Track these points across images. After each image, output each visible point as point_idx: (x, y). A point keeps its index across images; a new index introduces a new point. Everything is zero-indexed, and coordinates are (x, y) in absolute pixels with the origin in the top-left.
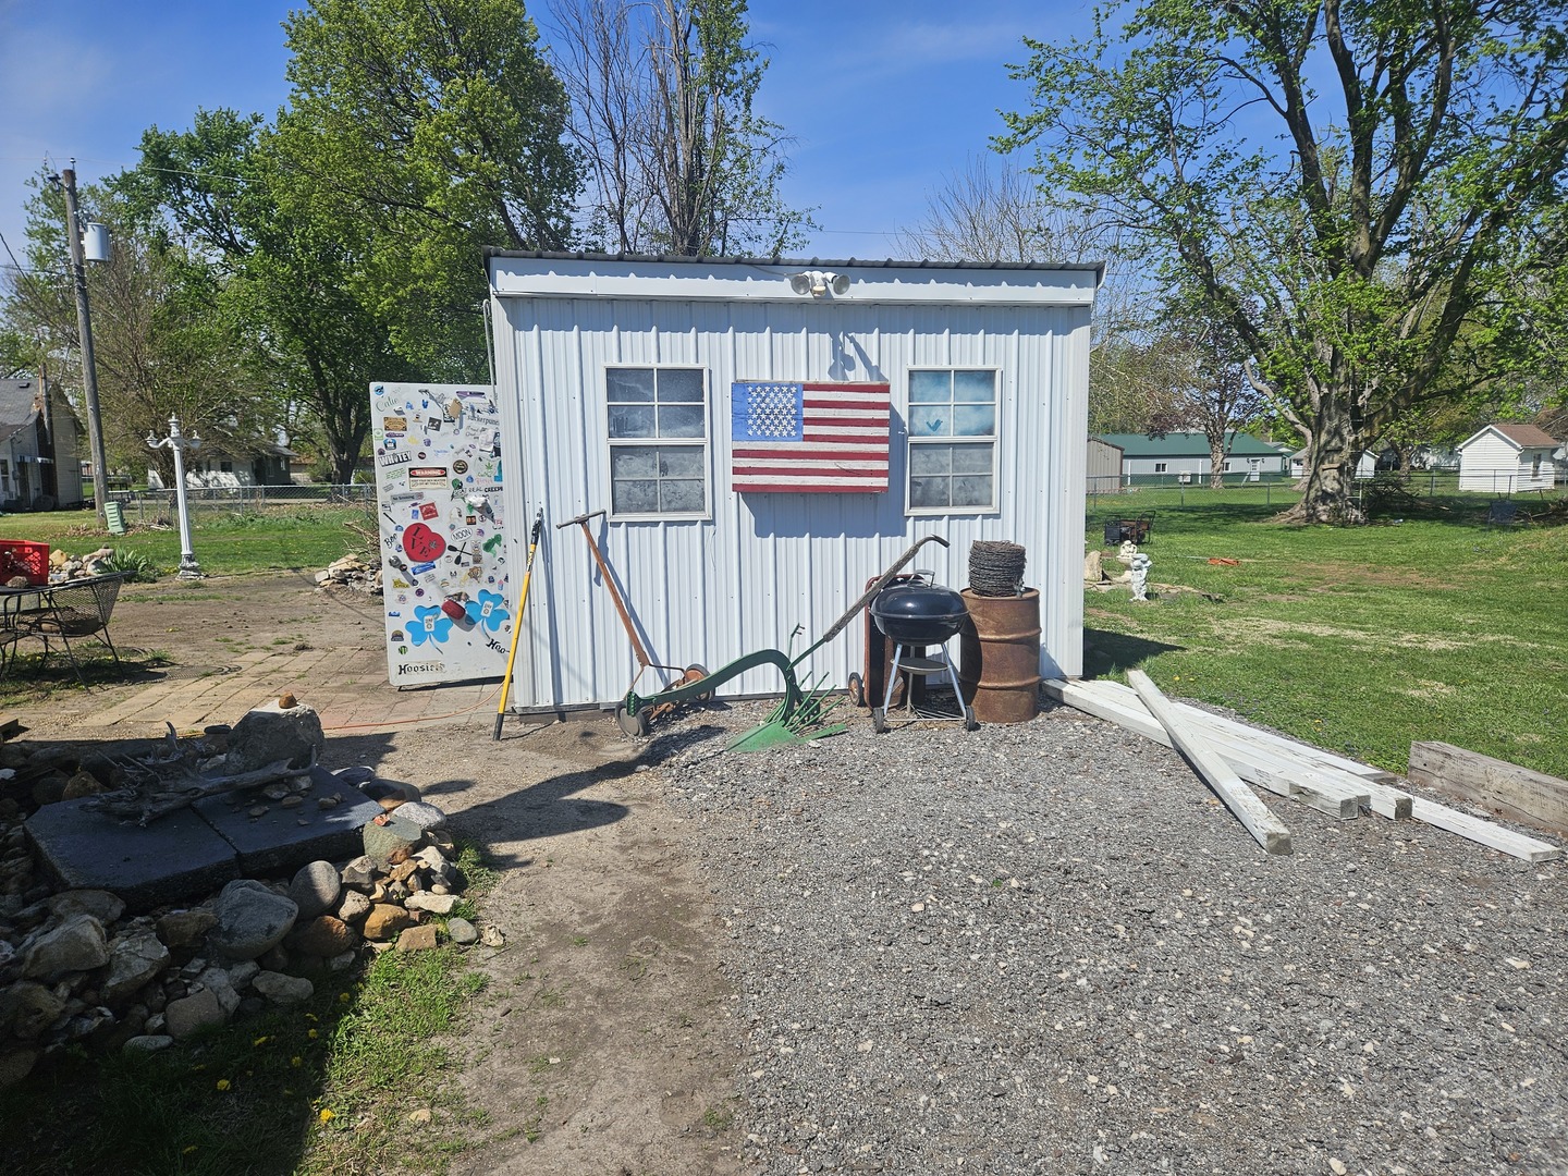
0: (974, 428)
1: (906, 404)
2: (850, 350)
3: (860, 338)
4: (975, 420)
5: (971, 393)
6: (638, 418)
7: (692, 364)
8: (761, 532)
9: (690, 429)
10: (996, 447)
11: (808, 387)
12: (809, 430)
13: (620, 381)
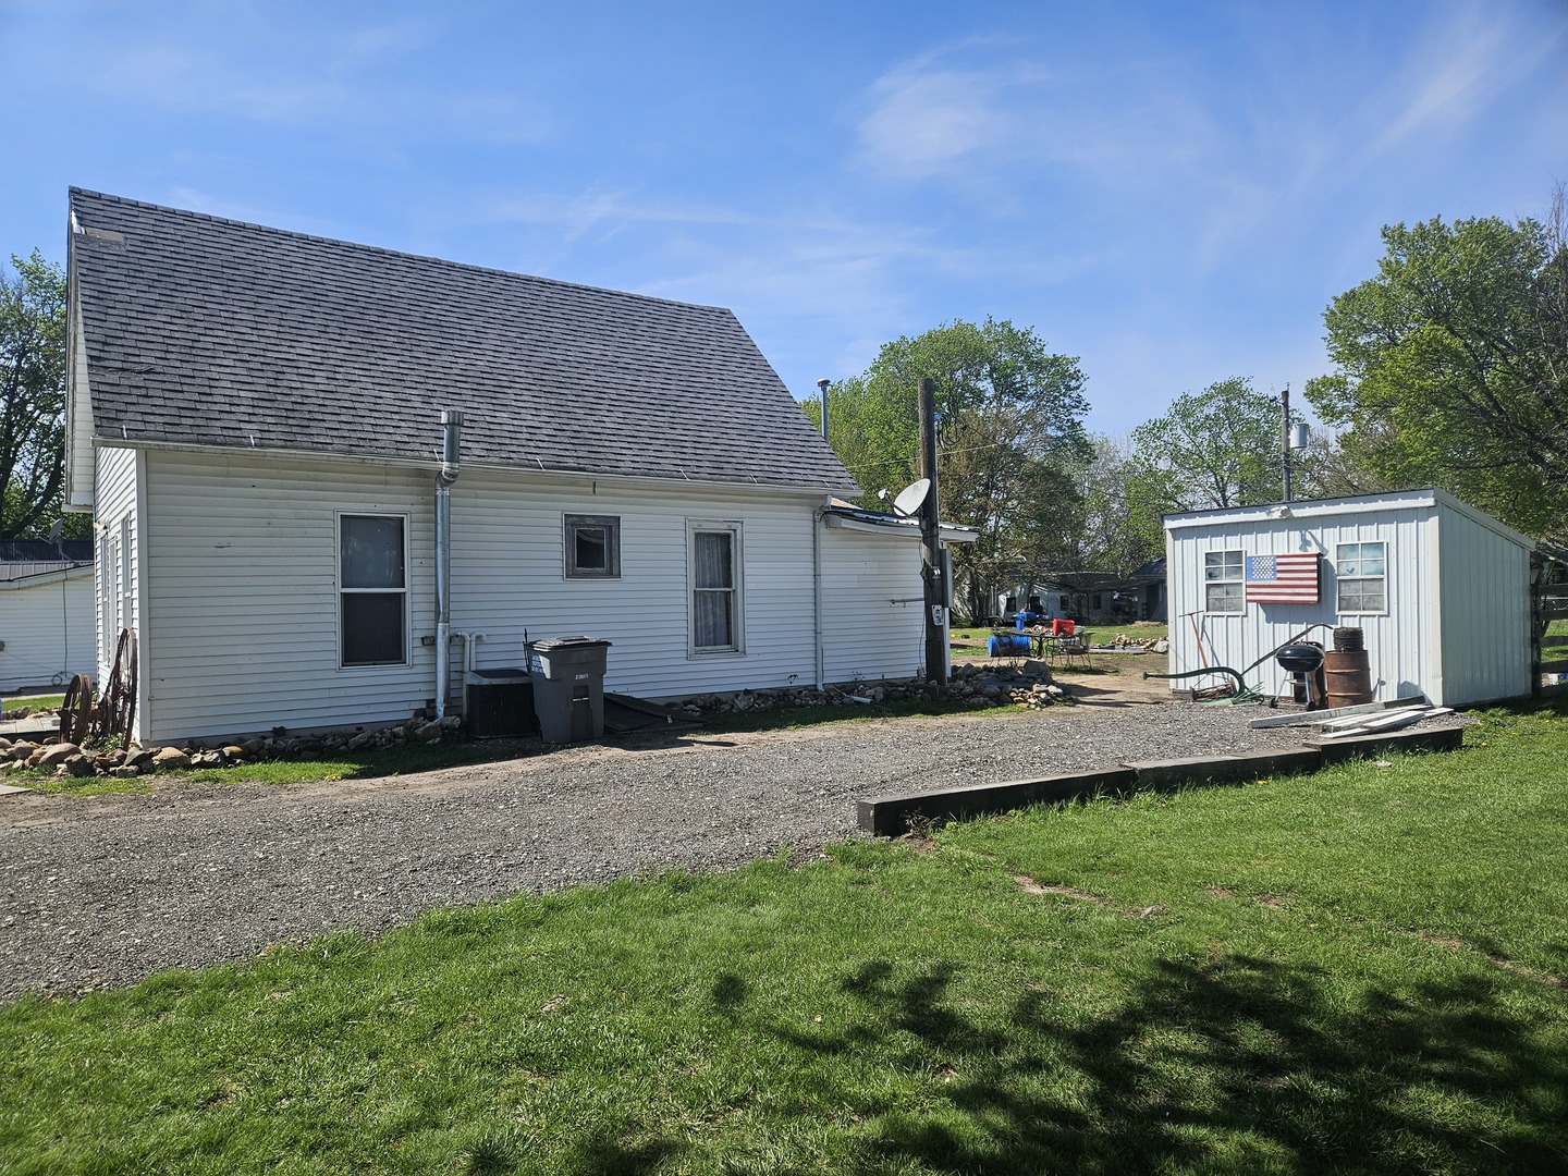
0: (1372, 571)
1: (1336, 561)
2: (1308, 537)
3: (1313, 532)
4: (1373, 567)
5: (1369, 555)
6: (1216, 572)
7: (1239, 549)
8: (1268, 621)
9: (1237, 576)
10: (1385, 580)
11: (1279, 557)
12: (1279, 575)
13: (1211, 558)
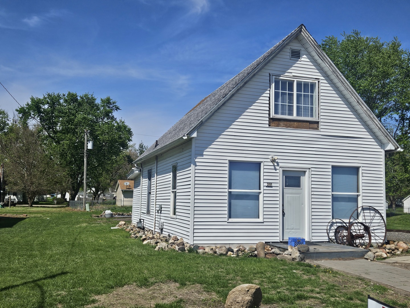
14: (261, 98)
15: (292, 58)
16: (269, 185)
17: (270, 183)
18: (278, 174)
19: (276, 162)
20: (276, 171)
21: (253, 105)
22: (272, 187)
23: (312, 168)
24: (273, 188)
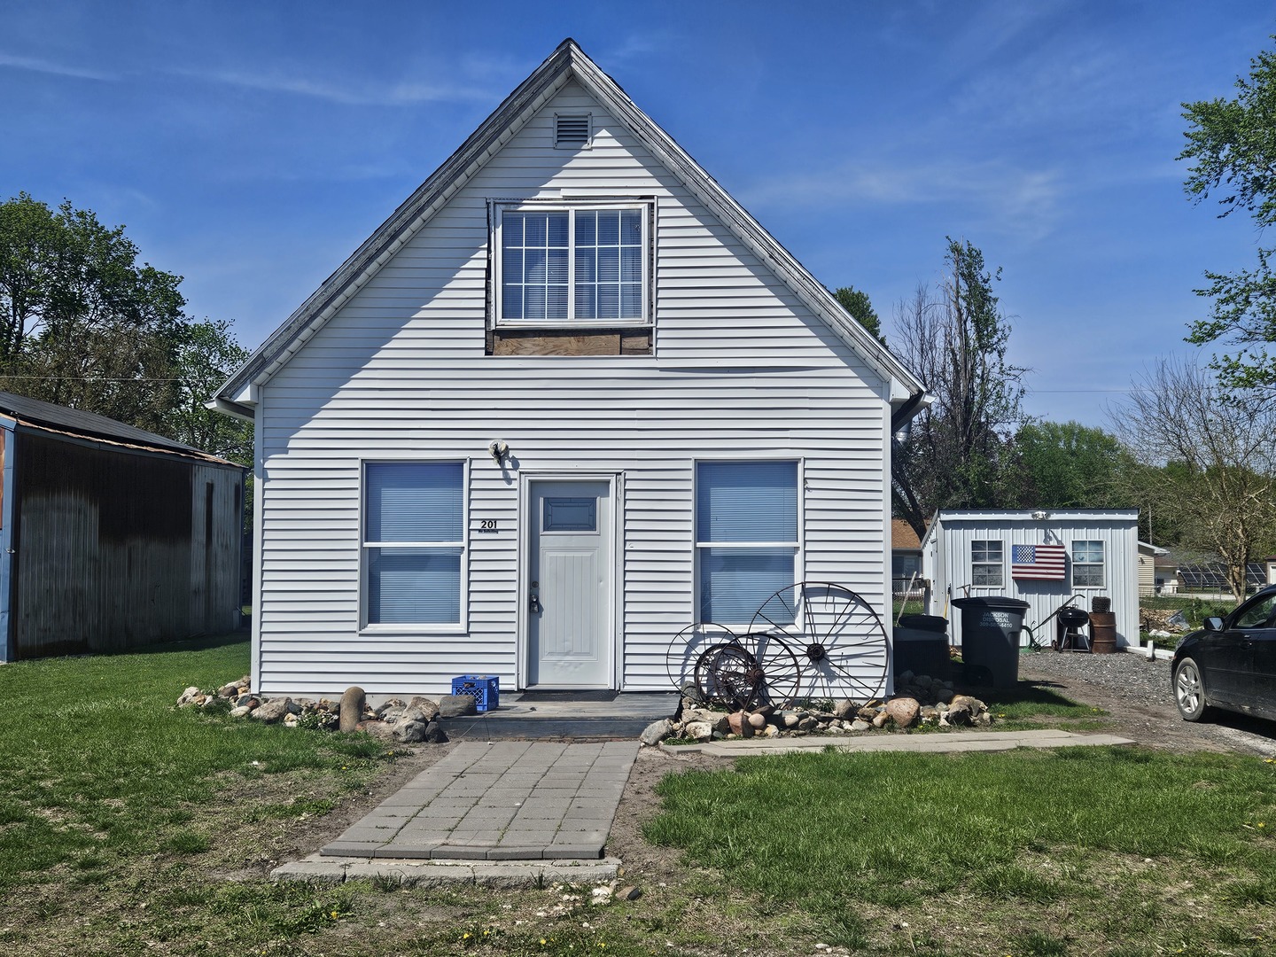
0: (1096, 560)
1: (1071, 552)
2: (1051, 535)
3: (1055, 531)
4: (1096, 557)
5: (1094, 549)
6: (981, 556)
7: (999, 539)
9: (998, 559)
10: (1104, 566)
11: (1037, 547)
12: (1037, 560)
13: (976, 545)
14: (461, 274)
15: (560, 144)
16: (486, 526)
17: (490, 520)
18: (515, 495)
19: (509, 459)
20: (510, 483)
21: (437, 296)
22: (496, 531)
23: (625, 470)
24: (501, 535)
